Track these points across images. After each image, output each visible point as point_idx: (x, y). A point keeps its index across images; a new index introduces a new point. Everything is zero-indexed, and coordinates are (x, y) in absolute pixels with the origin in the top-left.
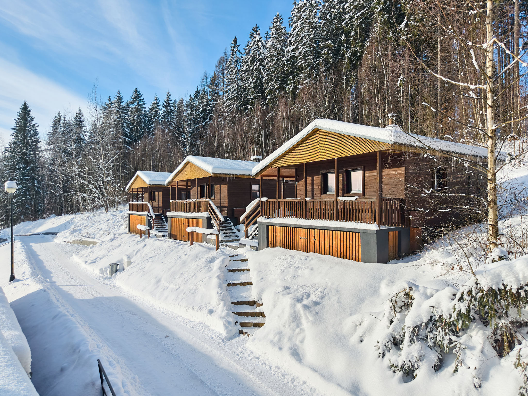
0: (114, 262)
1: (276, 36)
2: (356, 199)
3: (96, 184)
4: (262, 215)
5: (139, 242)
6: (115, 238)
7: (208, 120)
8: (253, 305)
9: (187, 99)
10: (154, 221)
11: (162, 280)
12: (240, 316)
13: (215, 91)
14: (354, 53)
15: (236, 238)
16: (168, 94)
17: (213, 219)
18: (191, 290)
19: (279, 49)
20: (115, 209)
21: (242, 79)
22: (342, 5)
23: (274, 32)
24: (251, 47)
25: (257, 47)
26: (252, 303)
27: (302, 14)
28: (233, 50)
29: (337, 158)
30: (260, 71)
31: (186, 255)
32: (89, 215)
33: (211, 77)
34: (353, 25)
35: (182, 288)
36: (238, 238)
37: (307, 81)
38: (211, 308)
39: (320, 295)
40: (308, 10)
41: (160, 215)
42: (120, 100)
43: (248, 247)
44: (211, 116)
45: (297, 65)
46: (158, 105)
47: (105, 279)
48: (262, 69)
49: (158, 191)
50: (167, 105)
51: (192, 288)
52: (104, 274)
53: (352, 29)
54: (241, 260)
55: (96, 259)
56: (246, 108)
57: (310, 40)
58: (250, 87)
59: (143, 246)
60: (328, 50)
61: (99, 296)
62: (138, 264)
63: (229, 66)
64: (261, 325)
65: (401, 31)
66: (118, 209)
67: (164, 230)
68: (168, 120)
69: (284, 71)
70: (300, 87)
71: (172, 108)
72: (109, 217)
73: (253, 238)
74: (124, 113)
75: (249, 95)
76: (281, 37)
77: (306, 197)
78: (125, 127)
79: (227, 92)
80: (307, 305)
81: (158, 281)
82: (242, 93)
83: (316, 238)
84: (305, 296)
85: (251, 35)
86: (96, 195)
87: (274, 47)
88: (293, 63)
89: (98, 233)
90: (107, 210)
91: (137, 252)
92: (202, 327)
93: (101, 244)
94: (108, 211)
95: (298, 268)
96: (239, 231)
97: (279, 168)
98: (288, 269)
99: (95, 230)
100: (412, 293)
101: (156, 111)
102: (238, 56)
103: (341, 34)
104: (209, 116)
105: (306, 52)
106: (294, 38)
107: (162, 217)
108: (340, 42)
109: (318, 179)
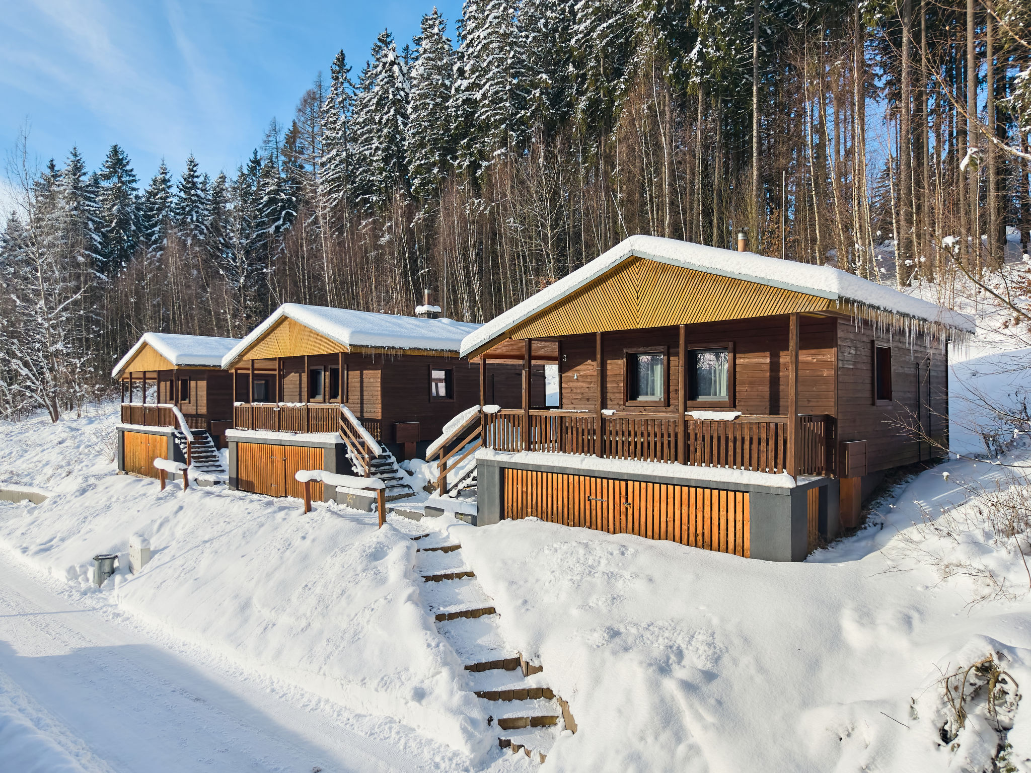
0: (103, 550)
1: (431, 56)
2: (737, 417)
3: (28, 358)
4: (485, 444)
5: (161, 499)
6: (90, 486)
7: (281, 222)
8: (514, 669)
9: (233, 176)
10: (190, 448)
11: (255, 601)
12: (492, 702)
13: (295, 162)
14: (594, 103)
15: (406, 491)
16: (192, 162)
17: (349, 448)
18: (345, 632)
19: (437, 84)
20: (73, 414)
21: (355, 140)
22: (569, 4)
23: (427, 47)
24: (377, 75)
25: (389, 76)
26: (511, 665)
27: (488, 15)
28: (337, 78)
29: (686, 325)
30: (397, 127)
31: (304, 538)
32: (11, 428)
33: (287, 131)
34: (591, 47)
35: (316, 625)
36: (411, 491)
37: (499, 152)
38: (415, 682)
39: (710, 652)
40: (502, 8)
41: (202, 433)
42: (77, 169)
43: (449, 515)
44: (288, 213)
45: (478, 117)
46: (169, 184)
47: (85, 593)
48: (400, 122)
49: (196, 380)
50: (189, 185)
51: (344, 626)
52: (80, 579)
53: (590, 53)
54: (441, 549)
55: (51, 540)
56: (366, 201)
57: (505, 70)
58: (375, 158)
59: (176, 508)
60: (542, 93)
61: (84, 644)
62: (173, 558)
63: (327, 111)
64: (548, 721)
65: (691, 65)
66: (83, 414)
67: (214, 469)
68: (192, 219)
69: (449, 130)
70: (484, 164)
71: (199, 192)
72: (64, 435)
73: (459, 494)
74: (89, 199)
75: (373, 174)
76: (441, 59)
77: (604, 406)
78: (90, 230)
79: (323, 165)
80: (689, 680)
81: (245, 606)
82: (357, 169)
83: (630, 500)
84: (673, 658)
85: (374, 49)
86: (29, 383)
87: (428, 79)
88: (469, 116)
89: (40, 472)
90: (56, 417)
91: (161, 525)
92: (398, 733)
93: (55, 502)
94: (57, 419)
95: (611, 577)
96: (410, 473)
97: (530, 340)
98: (589, 578)
99: (31, 466)
100: (1002, 666)
101: (165, 199)
102: (347, 91)
103: (566, 62)
104: (284, 213)
105: (497, 92)
106: (472, 62)
107: (207, 437)
108: (565, 79)
109: (617, 367)
